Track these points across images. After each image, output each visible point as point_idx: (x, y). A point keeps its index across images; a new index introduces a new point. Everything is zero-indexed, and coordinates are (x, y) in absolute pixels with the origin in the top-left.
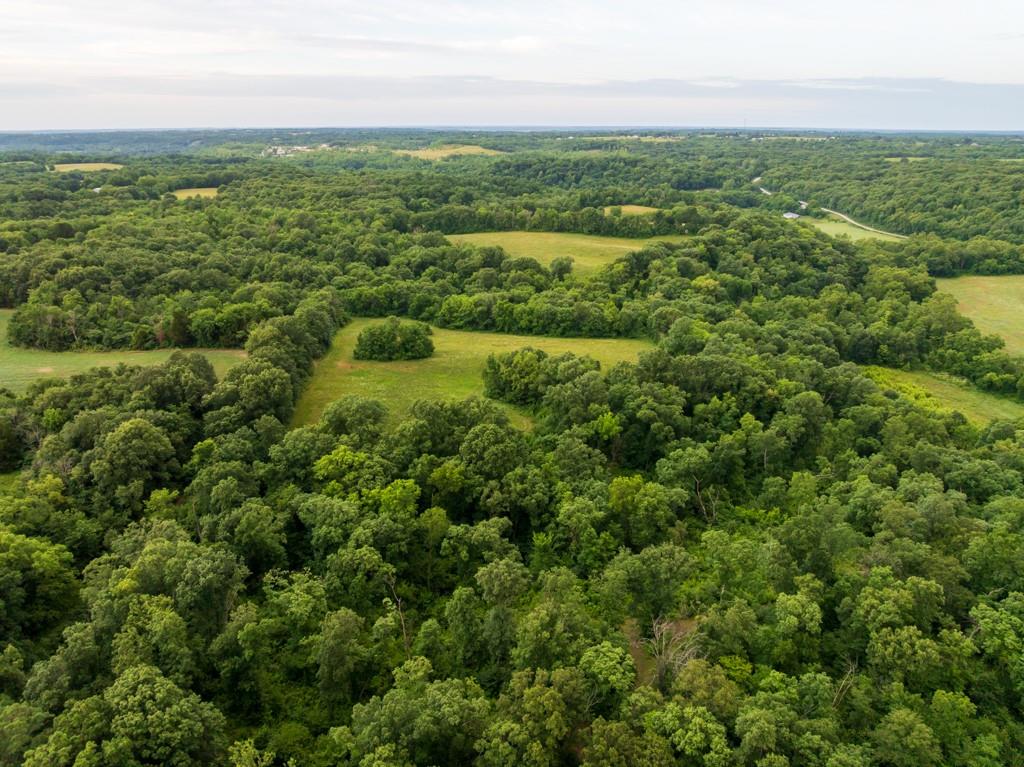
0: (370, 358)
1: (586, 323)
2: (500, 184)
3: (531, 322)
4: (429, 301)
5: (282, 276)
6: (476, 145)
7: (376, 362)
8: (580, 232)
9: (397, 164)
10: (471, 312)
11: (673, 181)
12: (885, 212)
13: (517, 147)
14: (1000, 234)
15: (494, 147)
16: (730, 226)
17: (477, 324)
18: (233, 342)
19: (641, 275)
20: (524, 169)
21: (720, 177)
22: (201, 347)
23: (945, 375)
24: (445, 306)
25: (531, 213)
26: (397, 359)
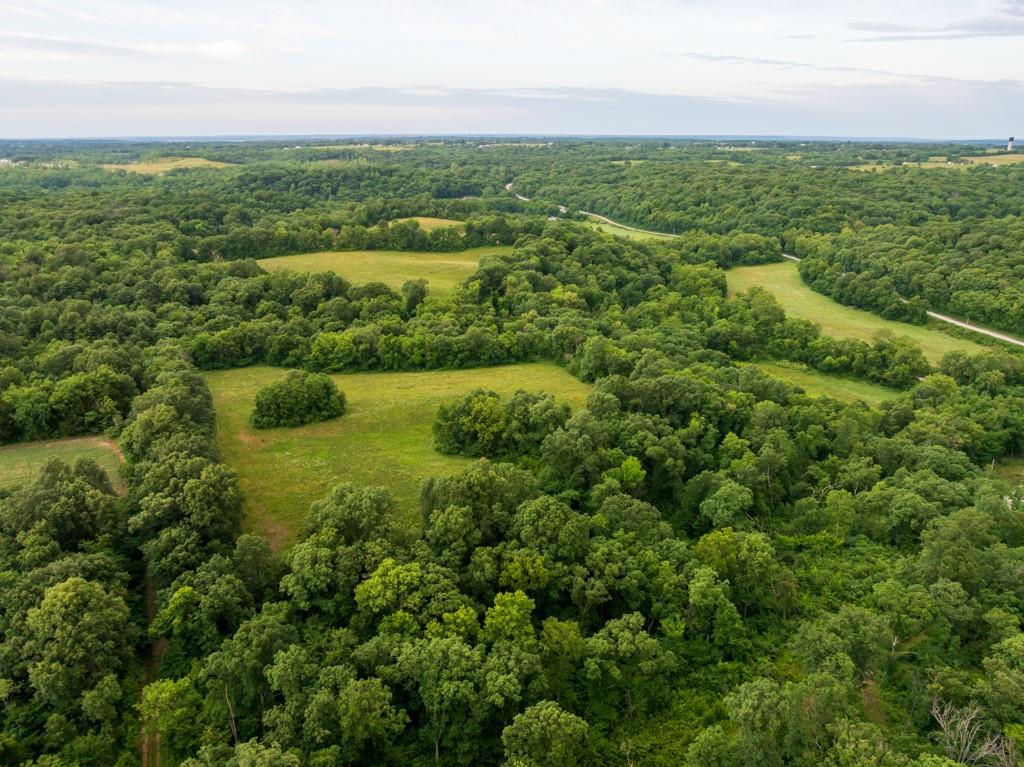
0: (278, 425)
1: (484, 350)
2: (267, 200)
3: (423, 356)
4: (291, 343)
5: (88, 330)
6: (199, 157)
7: (286, 429)
8: (393, 249)
9: (112, 180)
10: (351, 352)
11: (433, 190)
12: (642, 213)
13: (246, 158)
14: (748, 227)
15: (221, 159)
16: (543, 235)
17: (359, 364)
18: (81, 428)
19: (496, 292)
20: (272, 182)
21: (476, 185)
22: (32, 440)
23: (786, 363)
24: (315, 348)
25: (337, 231)
26: (310, 422)
